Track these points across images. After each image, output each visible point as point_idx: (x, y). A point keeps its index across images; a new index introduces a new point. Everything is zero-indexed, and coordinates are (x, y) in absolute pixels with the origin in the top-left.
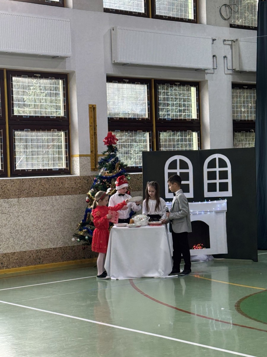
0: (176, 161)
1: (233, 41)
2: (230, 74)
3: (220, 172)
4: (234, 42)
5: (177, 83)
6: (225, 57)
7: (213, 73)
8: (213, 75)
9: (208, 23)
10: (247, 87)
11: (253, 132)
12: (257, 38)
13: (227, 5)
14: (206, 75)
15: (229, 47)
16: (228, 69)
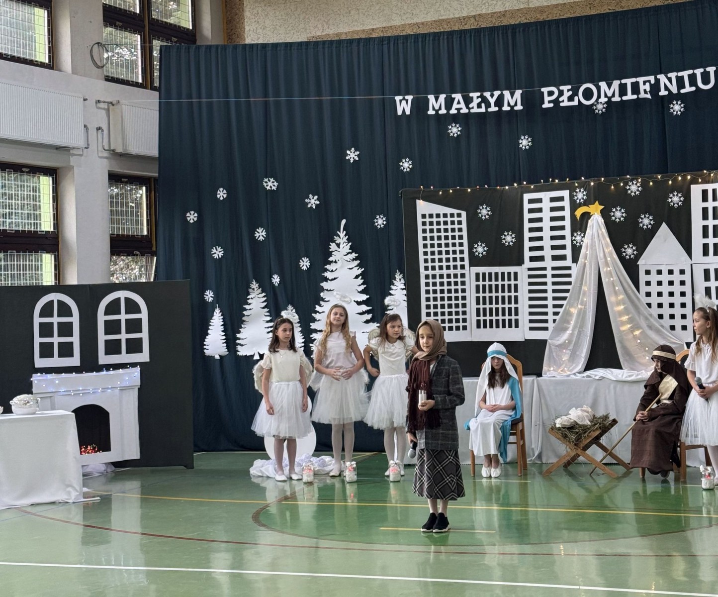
0: (52, 302)
1: (111, 103)
2: (106, 158)
3: (127, 320)
4: (113, 105)
5: (24, 170)
6: (100, 129)
7: (81, 155)
8: (82, 157)
9: (74, 71)
10: (127, 180)
11: (137, 255)
12: (160, 102)
13: (101, 44)
14: (71, 157)
15: (104, 112)
16: (104, 150)
